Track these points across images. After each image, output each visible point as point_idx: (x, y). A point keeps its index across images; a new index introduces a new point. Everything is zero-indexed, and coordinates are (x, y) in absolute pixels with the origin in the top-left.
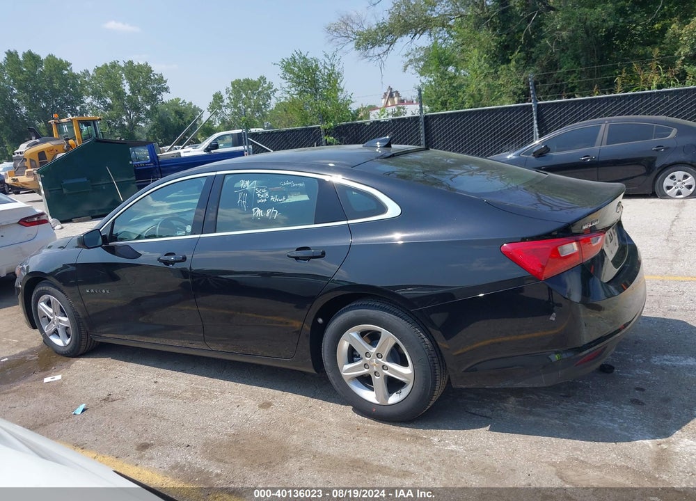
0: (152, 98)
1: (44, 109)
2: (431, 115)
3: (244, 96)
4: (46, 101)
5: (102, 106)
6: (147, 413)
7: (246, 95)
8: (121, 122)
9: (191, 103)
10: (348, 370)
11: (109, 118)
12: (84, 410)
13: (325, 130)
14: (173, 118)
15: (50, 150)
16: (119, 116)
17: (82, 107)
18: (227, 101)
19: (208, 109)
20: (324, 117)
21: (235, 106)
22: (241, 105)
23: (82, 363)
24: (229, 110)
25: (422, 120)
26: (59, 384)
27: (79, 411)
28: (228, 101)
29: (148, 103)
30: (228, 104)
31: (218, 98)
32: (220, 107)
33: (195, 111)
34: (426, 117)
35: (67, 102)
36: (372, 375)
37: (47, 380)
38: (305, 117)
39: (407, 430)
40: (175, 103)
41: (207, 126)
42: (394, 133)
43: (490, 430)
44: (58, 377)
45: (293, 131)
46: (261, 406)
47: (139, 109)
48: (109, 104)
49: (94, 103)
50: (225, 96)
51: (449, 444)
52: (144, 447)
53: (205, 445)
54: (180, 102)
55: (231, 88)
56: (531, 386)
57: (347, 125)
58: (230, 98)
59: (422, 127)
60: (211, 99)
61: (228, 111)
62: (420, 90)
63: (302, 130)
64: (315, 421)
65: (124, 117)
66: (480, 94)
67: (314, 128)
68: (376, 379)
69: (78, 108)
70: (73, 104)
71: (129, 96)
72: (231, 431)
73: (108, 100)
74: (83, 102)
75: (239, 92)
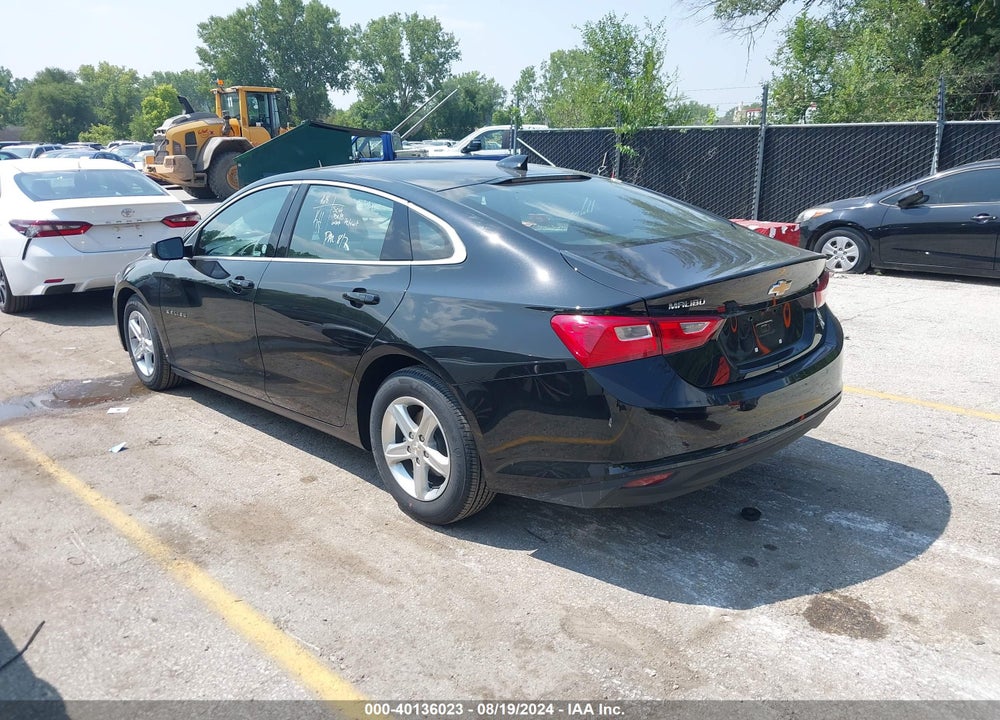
0: (436, 68)
1: (298, 75)
2: (776, 128)
3: (565, 75)
4: (302, 64)
5: (371, 76)
6: (182, 465)
7: (569, 75)
8: (391, 100)
9: (493, 80)
10: (392, 452)
11: (377, 93)
12: (122, 449)
13: (623, 135)
14: (462, 101)
15: (203, 131)
16: (390, 93)
17: (346, 75)
18: (539, 81)
19: (512, 91)
20: (624, 117)
21: (550, 89)
22: (558, 88)
23: (161, 398)
24: (541, 93)
25: (762, 133)
26: (121, 417)
27: (116, 449)
28: (542, 81)
29: (430, 74)
30: (541, 85)
31: (528, 75)
32: (529, 89)
33: (496, 92)
34: (769, 131)
35: (328, 67)
36: (414, 461)
37: (111, 410)
38: (598, 114)
39: (439, 536)
40: (470, 79)
41: (506, 115)
42: (719, 149)
43: (533, 555)
44: (124, 410)
45: (578, 132)
46: (303, 480)
47: (417, 83)
48: (380, 74)
49: (362, 71)
50: (539, 73)
51: (470, 561)
52: (152, 498)
53: (212, 509)
54: (478, 77)
55: (549, 62)
56: (568, 504)
57: (654, 130)
58: (545, 76)
59: (761, 145)
60: (518, 77)
61: (539, 96)
62: (766, 88)
63: (589, 133)
64: (347, 507)
65: (397, 94)
66: (859, 101)
67: (608, 131)
68: (417, 466)
69: (339, 77)
70: (334, 69)
71: (408, 63)
72: (250, 500)
73: (381, 68)
74: (347, 68)
75: (559, 68)
